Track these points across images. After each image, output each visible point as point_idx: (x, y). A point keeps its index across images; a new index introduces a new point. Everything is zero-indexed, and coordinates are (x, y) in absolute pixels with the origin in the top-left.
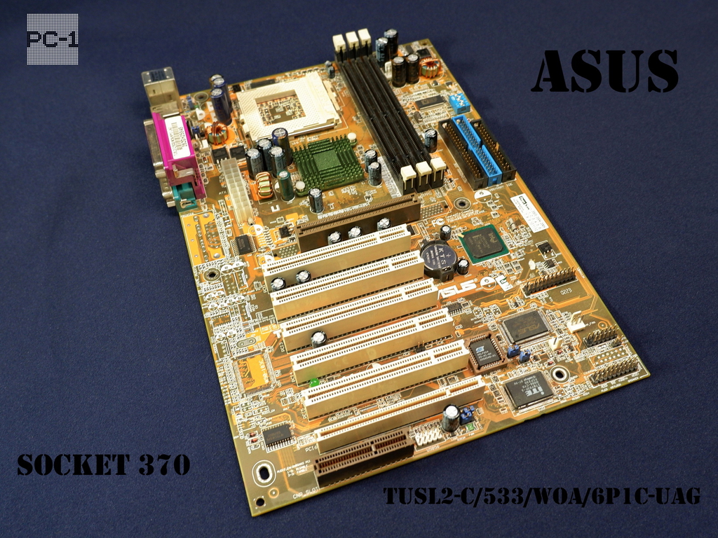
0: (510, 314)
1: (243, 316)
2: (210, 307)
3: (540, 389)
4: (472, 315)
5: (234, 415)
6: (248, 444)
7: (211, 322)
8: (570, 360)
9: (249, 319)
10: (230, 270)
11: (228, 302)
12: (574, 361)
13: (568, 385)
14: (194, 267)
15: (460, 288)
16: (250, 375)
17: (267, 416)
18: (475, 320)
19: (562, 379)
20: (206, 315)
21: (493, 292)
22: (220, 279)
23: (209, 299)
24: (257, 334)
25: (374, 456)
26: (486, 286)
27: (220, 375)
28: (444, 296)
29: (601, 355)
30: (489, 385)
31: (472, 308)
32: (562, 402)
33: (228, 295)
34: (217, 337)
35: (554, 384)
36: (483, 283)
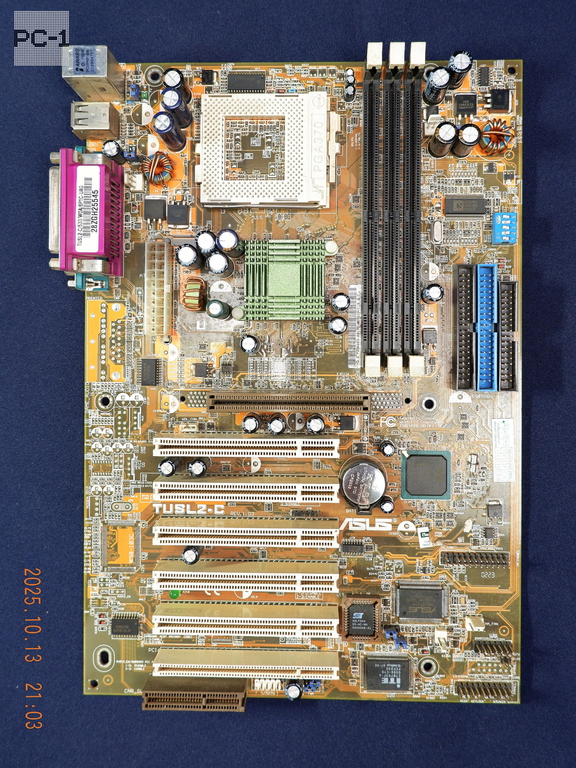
0: (412, 577)
1: (126, 472)
2: (93, 447)
3: (399, 681)
4: (370, 564)
5: (90, 586)
6: (96, 622)
7: (91, 467)
8: (448, 656)
9: (131, 478)
10: (127, 402)
11: (114, 446)
12: (451, 658)
13: (431, 682)
14: (87, 382)
15: (373, 525)
16: (116, 546)
17: (122, 601)
18: (371, 571)
19: (428, 673)
20: (88, 456)
21: (406, 544)
22: (112, 412)
23: (94, 435)
24: (136, 501)
25: (202, 710)
26: (403, 533)
27: (86, 536)
28: (351, 528)
29: (481, 663)
30: (351, 650)
31: (375, 554)
32: (415, 696)
33: (117, 436)
34: (93, 489)
35: (417, 675)
36: (401, 527)
